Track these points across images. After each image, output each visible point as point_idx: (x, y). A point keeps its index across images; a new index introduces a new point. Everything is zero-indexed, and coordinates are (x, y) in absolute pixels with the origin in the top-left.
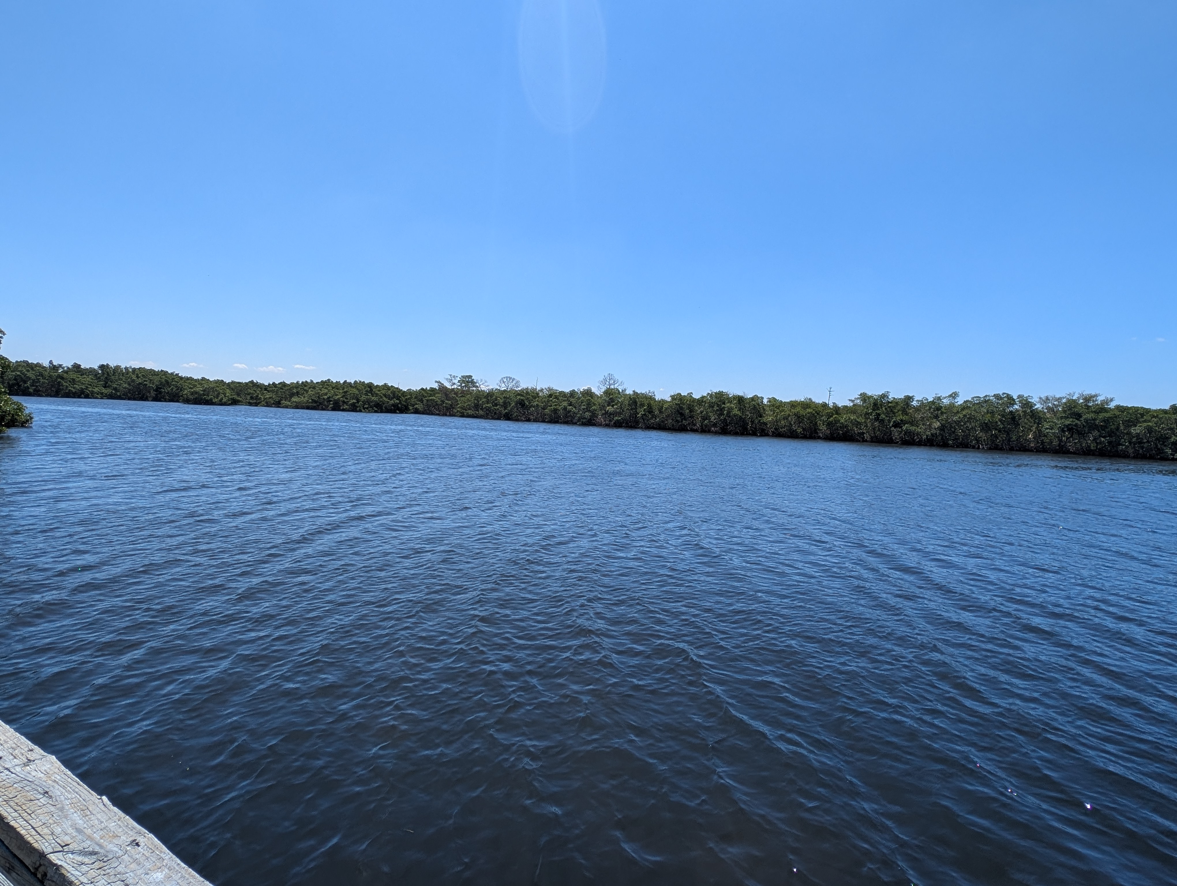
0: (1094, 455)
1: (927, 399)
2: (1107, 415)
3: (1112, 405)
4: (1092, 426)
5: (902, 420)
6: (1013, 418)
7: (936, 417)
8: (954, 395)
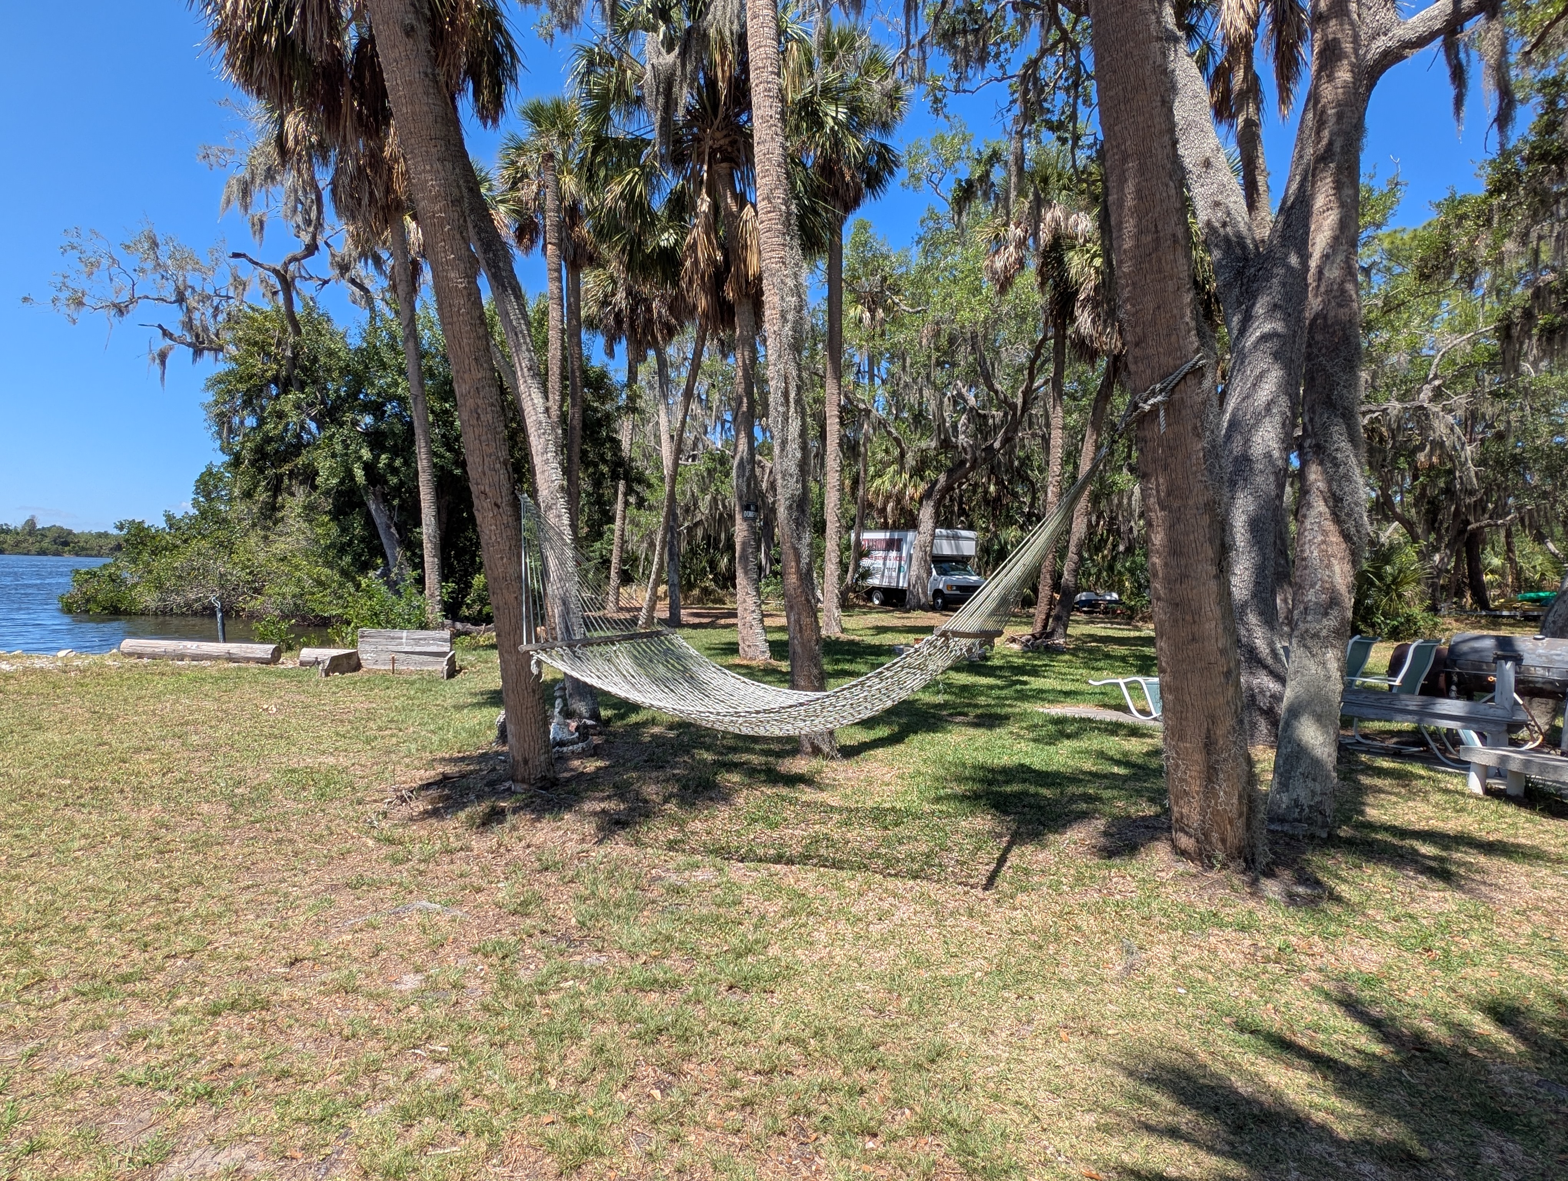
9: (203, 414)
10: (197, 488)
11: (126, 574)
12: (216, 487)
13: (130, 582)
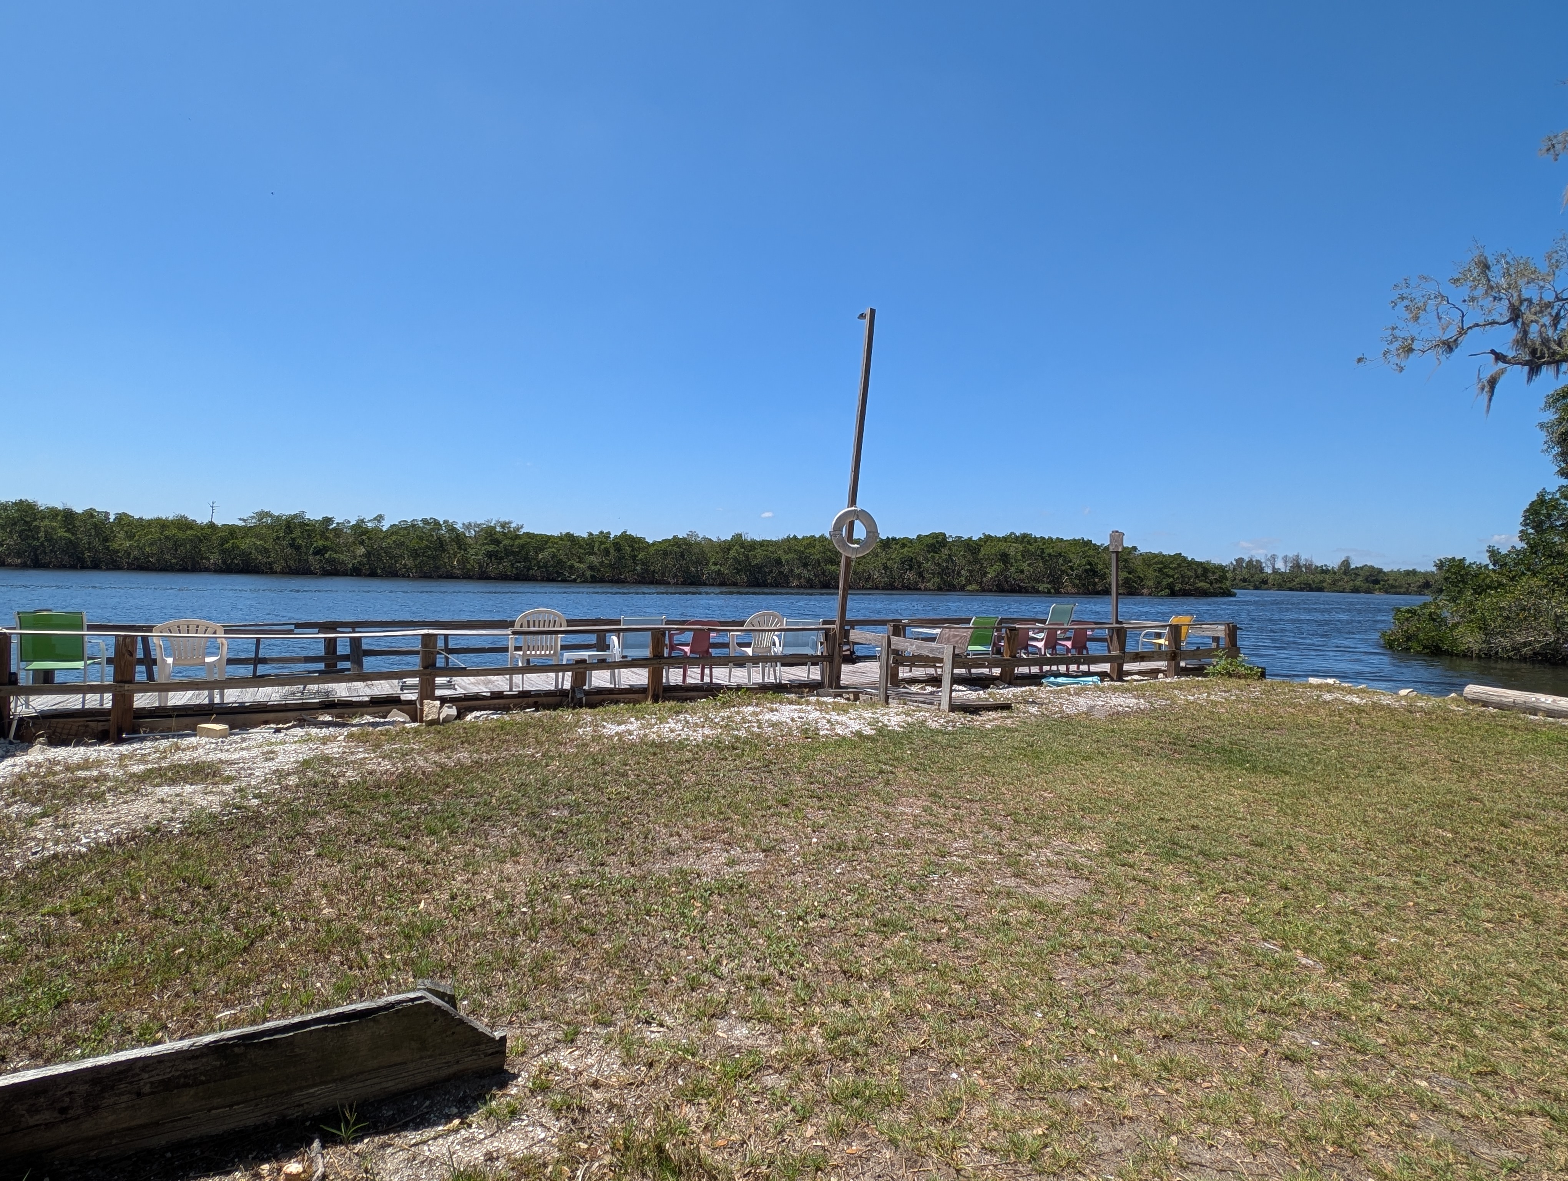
0: (510, 579)
1: (349, 522)
2: (521, 542)
3: (523, 531)
4: (508, 552)
5: (324, 546)
6: (441, 545)
7: (362, 543)
8: (379, 518)
9: (1543, 436)
10: (1526, 518)
11: (1446, 614)
12: (1549, 516)
13: (1450, 622)
